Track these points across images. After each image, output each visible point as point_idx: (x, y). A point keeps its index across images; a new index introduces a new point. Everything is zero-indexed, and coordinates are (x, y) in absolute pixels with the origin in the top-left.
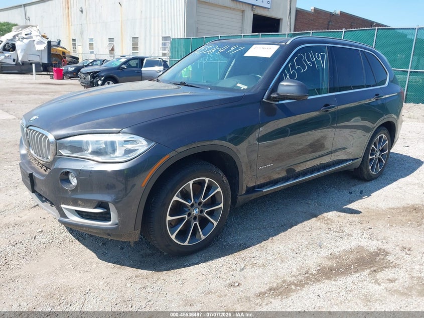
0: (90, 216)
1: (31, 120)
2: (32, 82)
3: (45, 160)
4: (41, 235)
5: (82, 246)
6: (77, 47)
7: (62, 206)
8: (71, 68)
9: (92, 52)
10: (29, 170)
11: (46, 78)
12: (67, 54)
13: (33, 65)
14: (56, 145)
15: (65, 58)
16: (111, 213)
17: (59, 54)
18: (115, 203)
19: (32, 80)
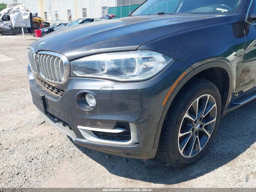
0: (108, 136)
1: (39, 45)
2: (22, 39)
3: (57, 82)
4: (53, 150)
5: (90, 160)
6: (47, 16)
7: (79, 127)
8: (46, 30)
9: (57, 20)
10: (40, 93)
11: (31, 37)
12: (42, 21)
13: (22, 28)
14: (70, 66)
15: (41, 23)
16: (131, 133)
17: (37, 22)
18: (137, 123)
19: (22, 38)
